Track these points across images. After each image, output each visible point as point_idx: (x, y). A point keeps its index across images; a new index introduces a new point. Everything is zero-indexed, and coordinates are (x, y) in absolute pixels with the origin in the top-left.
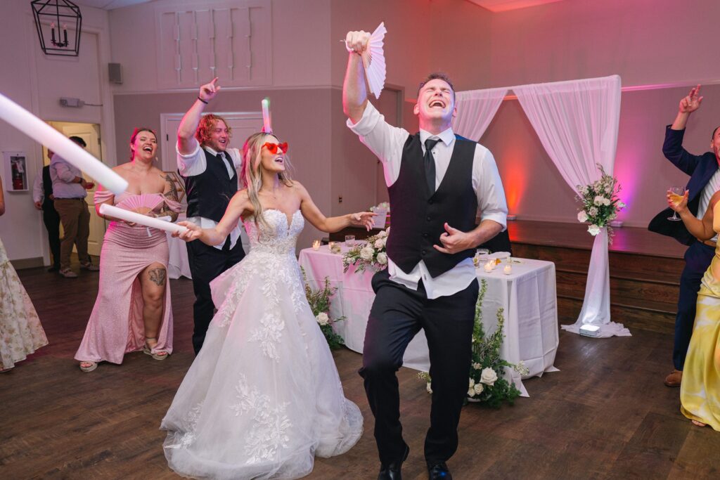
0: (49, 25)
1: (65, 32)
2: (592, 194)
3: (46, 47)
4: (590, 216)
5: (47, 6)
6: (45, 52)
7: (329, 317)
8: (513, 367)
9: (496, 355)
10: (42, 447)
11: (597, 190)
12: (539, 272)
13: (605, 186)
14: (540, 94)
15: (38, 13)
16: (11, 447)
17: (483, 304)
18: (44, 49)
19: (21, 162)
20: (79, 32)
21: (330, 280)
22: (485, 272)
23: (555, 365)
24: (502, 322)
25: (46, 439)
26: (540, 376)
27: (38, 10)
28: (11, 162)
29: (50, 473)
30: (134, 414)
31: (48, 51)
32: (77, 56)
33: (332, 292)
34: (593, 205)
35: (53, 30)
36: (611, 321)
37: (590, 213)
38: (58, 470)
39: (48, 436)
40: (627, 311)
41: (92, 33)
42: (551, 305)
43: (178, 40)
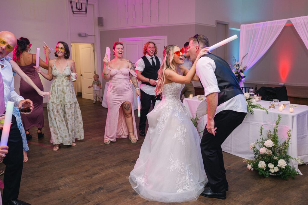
1: (81, 4)
3: (74, 11)
6: (73, 12)
8: (294, 159)
9: (285, 153)
10: (74, 183)
12: (307, 112)
14: (306, 21)
16: (62, 182)
17: (278, 127)
18: (73, 11)
20: (87, 4)
22: (279, 111)
24: (290, 137)
25: (76, 179)
26: (307, 164)
29: (78, 195)
30: (112, 171)
31: (74, 12)
32: (86, 14)
33: (199, 119)
35: (77, 3)
38: (81, 194)
39: (77, 178)
41: (92, 5)
43: (127, 5)
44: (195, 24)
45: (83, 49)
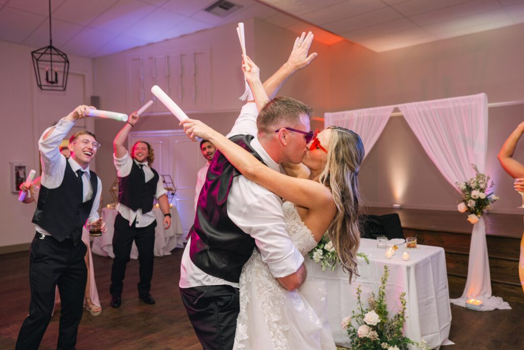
0: (44, 69)
1: (56, 73)
2: (469, 189)
3: (42, 84)
4: (468, 207)
5: (44, 55)
6: (41, 88)
8: (416, 344)
9: (400, 333)
11: (473, 185)
12: (432, 257)
13: (480, 182)
14: (421, 109)
15: (37, 60)
17: (386, 288)
18: (40, 86)
19: (23, 170)
20: (66, 74)
22: (386, 258)
23: (450, 338)
24: (405, 305)
26: (438, 349)
27: (37, 58)
28: (16, 170)
31: (43, 87)
32: (64, 90)
34: (471, 198)
36: (492, 295)
37: (469, 205)
40: (504, 287)
42: (444, 286)
43: (142, 78)
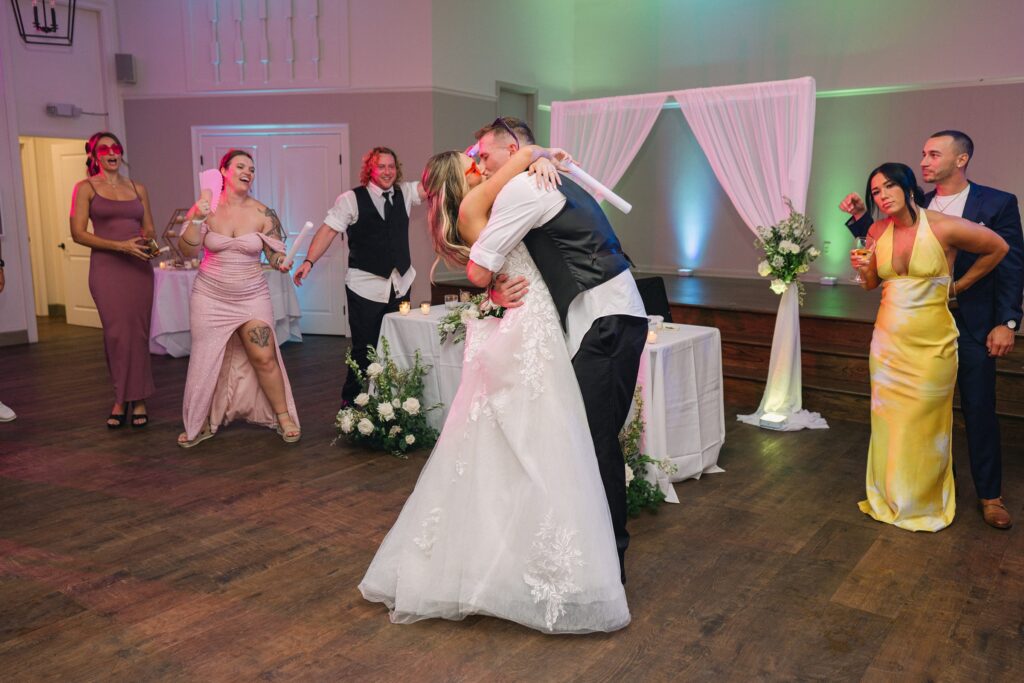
1: (53, 11)
2: (778, 237)
3: (27, 33)
4: (774, 268)
6: (25, 39)
7: (421, 404)
8: (656, 464)
9: (636, 449)
10: (37, 568)
11: (784, 232)
12: (696, 341)
13: (794, 227)
14: (711, 101)
18: (23, 36)
20: (72, 8)
21: (423, 354)
23: (720, 463)
24: (641, 404)
25: (42, 558)
26: (698, 478)
29: (50, 597)
30: (158, 528)
31: (28, 39)
32: (69, 45)
33: (425, 371)
34: (778, 253)
35: (35, 9)
36: (804, 407)
37: (773, 264)
38: (60, 593)
39: (45, 555)
40: (825, 396)
41: (90, 11)
42: (714, 385)
43: (214, 21)
44: (431, 90)
45: (64, 158)
